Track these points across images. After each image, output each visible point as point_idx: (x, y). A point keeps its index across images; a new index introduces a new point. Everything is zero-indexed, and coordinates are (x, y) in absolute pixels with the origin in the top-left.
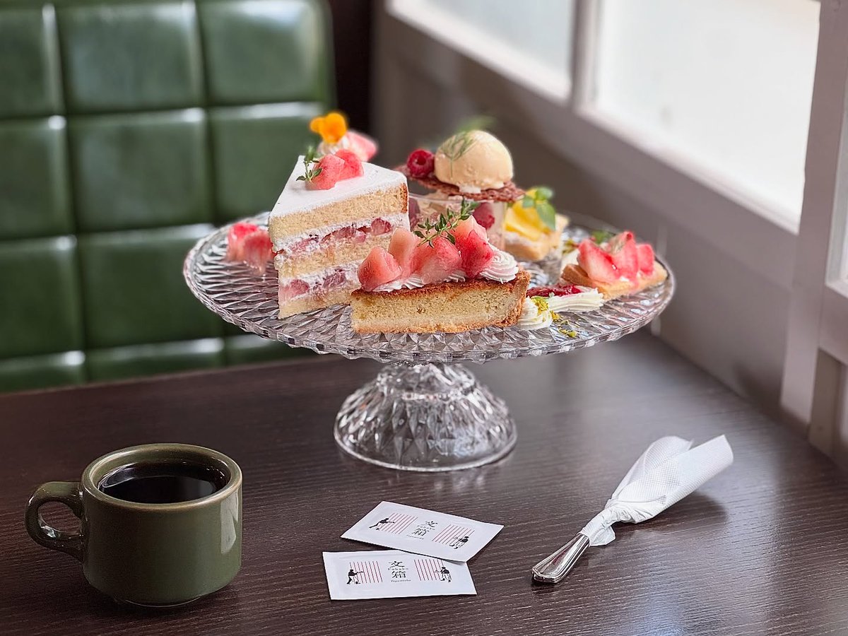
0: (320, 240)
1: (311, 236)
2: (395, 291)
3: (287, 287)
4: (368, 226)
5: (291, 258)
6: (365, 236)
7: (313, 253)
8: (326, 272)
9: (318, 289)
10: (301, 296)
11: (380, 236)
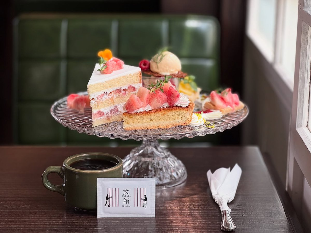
0: (108, 94)
1: (104, 92)
2: (141, 112)
3: (96, 114)
4: (127, 88)
5: (97, 102)
6: (126, 93)
7: (105, 100)
8: (111, 108)
9: (108, 115)
10: (101, 117)
11: (131, 93)
